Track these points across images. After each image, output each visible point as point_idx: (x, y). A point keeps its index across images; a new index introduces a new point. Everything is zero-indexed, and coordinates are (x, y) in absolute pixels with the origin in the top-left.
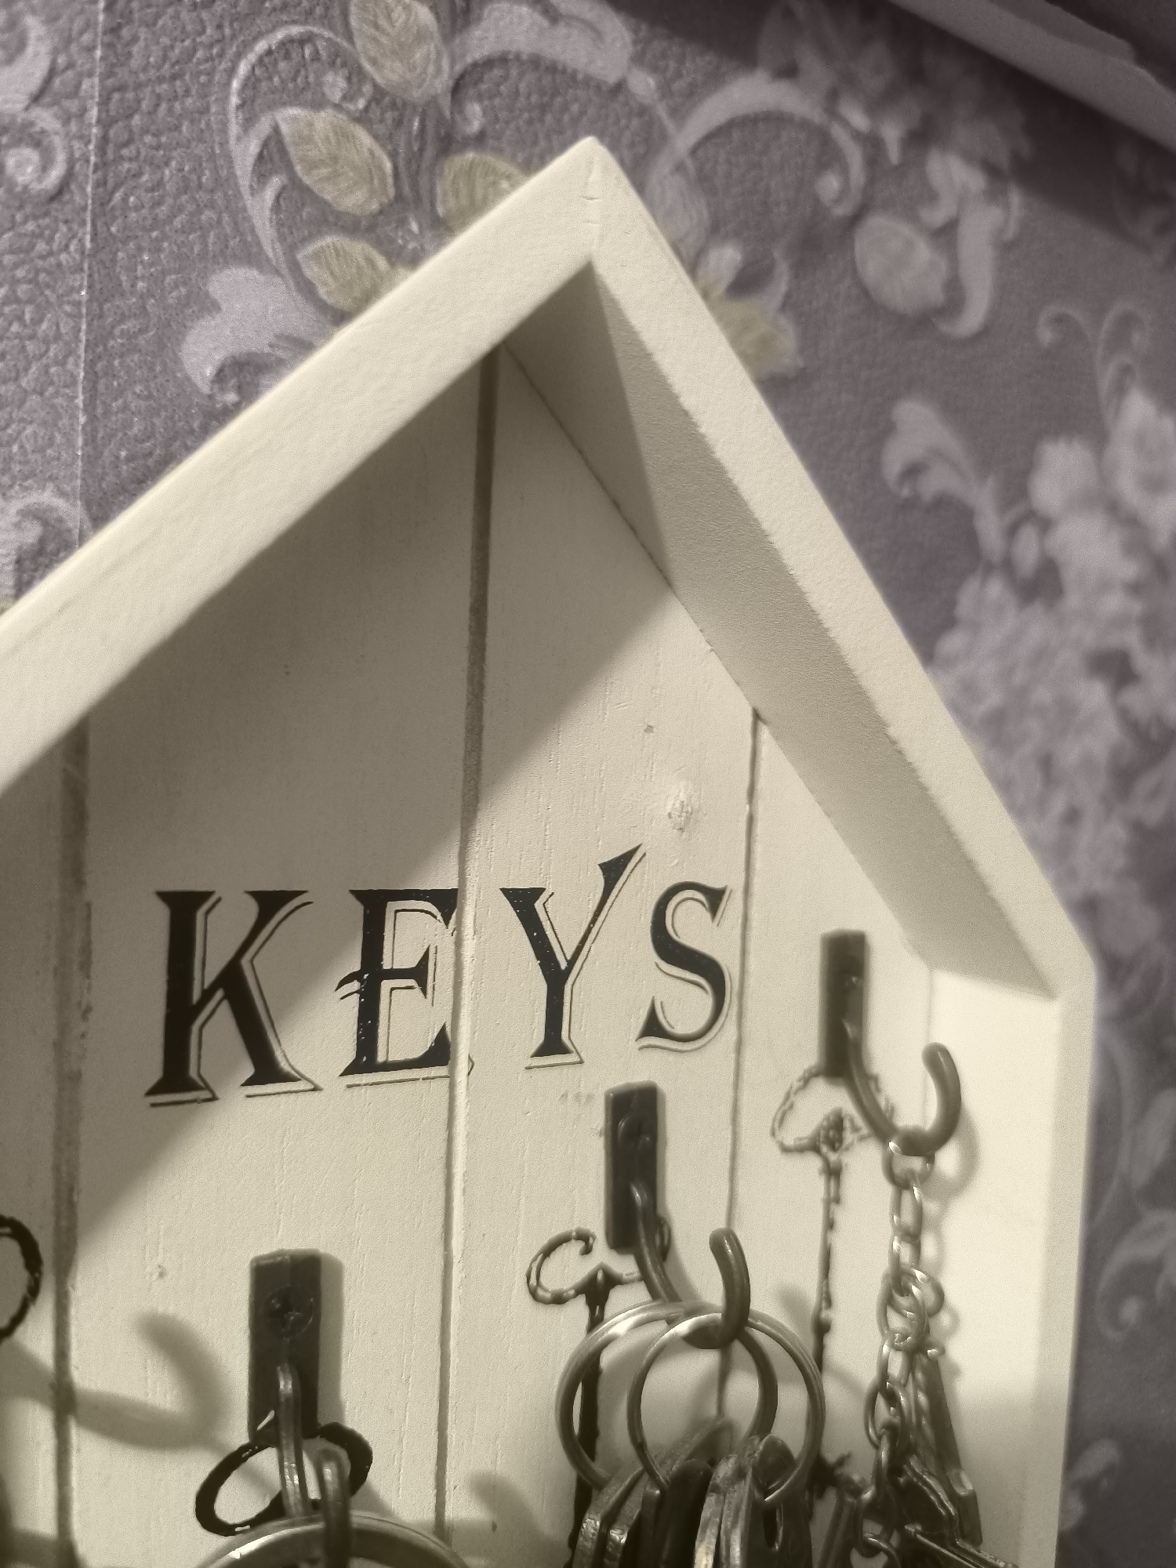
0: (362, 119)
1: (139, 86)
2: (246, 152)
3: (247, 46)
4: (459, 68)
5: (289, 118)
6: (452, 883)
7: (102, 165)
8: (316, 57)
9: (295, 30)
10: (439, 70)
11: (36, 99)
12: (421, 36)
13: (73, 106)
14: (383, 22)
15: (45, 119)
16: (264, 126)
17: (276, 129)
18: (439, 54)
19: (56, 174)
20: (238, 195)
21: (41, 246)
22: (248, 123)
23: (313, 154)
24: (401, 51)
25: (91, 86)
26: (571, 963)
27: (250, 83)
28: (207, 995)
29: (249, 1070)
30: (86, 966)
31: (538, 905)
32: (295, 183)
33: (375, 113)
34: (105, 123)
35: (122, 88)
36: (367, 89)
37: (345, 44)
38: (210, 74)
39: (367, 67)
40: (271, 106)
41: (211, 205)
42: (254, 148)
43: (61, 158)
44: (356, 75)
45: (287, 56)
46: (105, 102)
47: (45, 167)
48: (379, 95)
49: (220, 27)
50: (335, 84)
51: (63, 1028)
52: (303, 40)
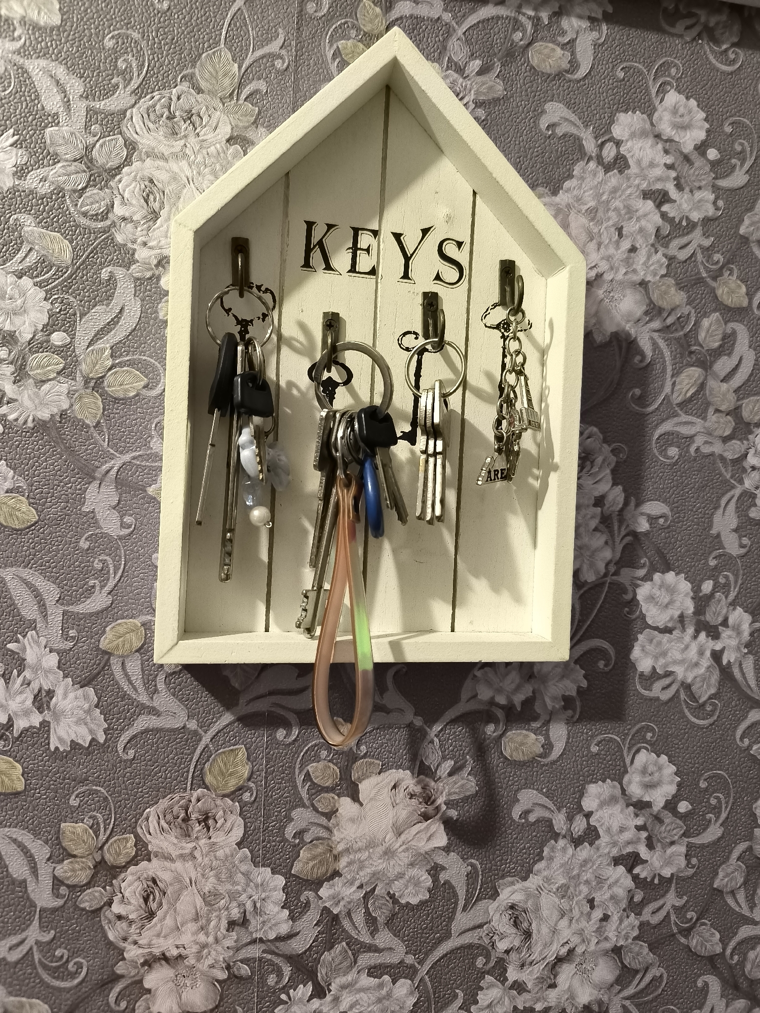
0: (361, 41)
1: (304, 41)
2: (330, 54)
3: (330, 27)
4: (388, 23)
5: (341, 44)
6: (377, 229)
7: (296, 61)
8: (348, 27)
9: (343, 21)
10: (382, 24)
11: (281, 48)
12: (377, 16)
13: (289, 48)
14: (366, 14)
15: (283, 52)
16: (335, 46)
17: (338, 47)
18: (382, 20)
19: (286, 65)
20: (328, 64)
21: (283, 82)
22: (331, 46)
23: (347, 51)
24: (371, 21)
25: (293, 43)
26: (412, 255)
27: (332, 36)
28: (315, 246)
29: (324, 266)
30: (288, 235)
31: (402, 238)
32: (342, 59)
33: (364, 38)
34: (297, 51)
35: (300, 42)
36: (362, 33)
37: (356, 22)
38: (321, 36)
39: (362, 27)
40: (337, 41)
41: (321, 68)
42: (332, 52)
43: (287, 61)
44: (358, 29)
45: (341, 28)
46: (297, 45)
47: (283, 63)
48: (365, 33)
49: (324, 24)
50: (353, 33)
51: (282, 249)
52: (346, 23)
